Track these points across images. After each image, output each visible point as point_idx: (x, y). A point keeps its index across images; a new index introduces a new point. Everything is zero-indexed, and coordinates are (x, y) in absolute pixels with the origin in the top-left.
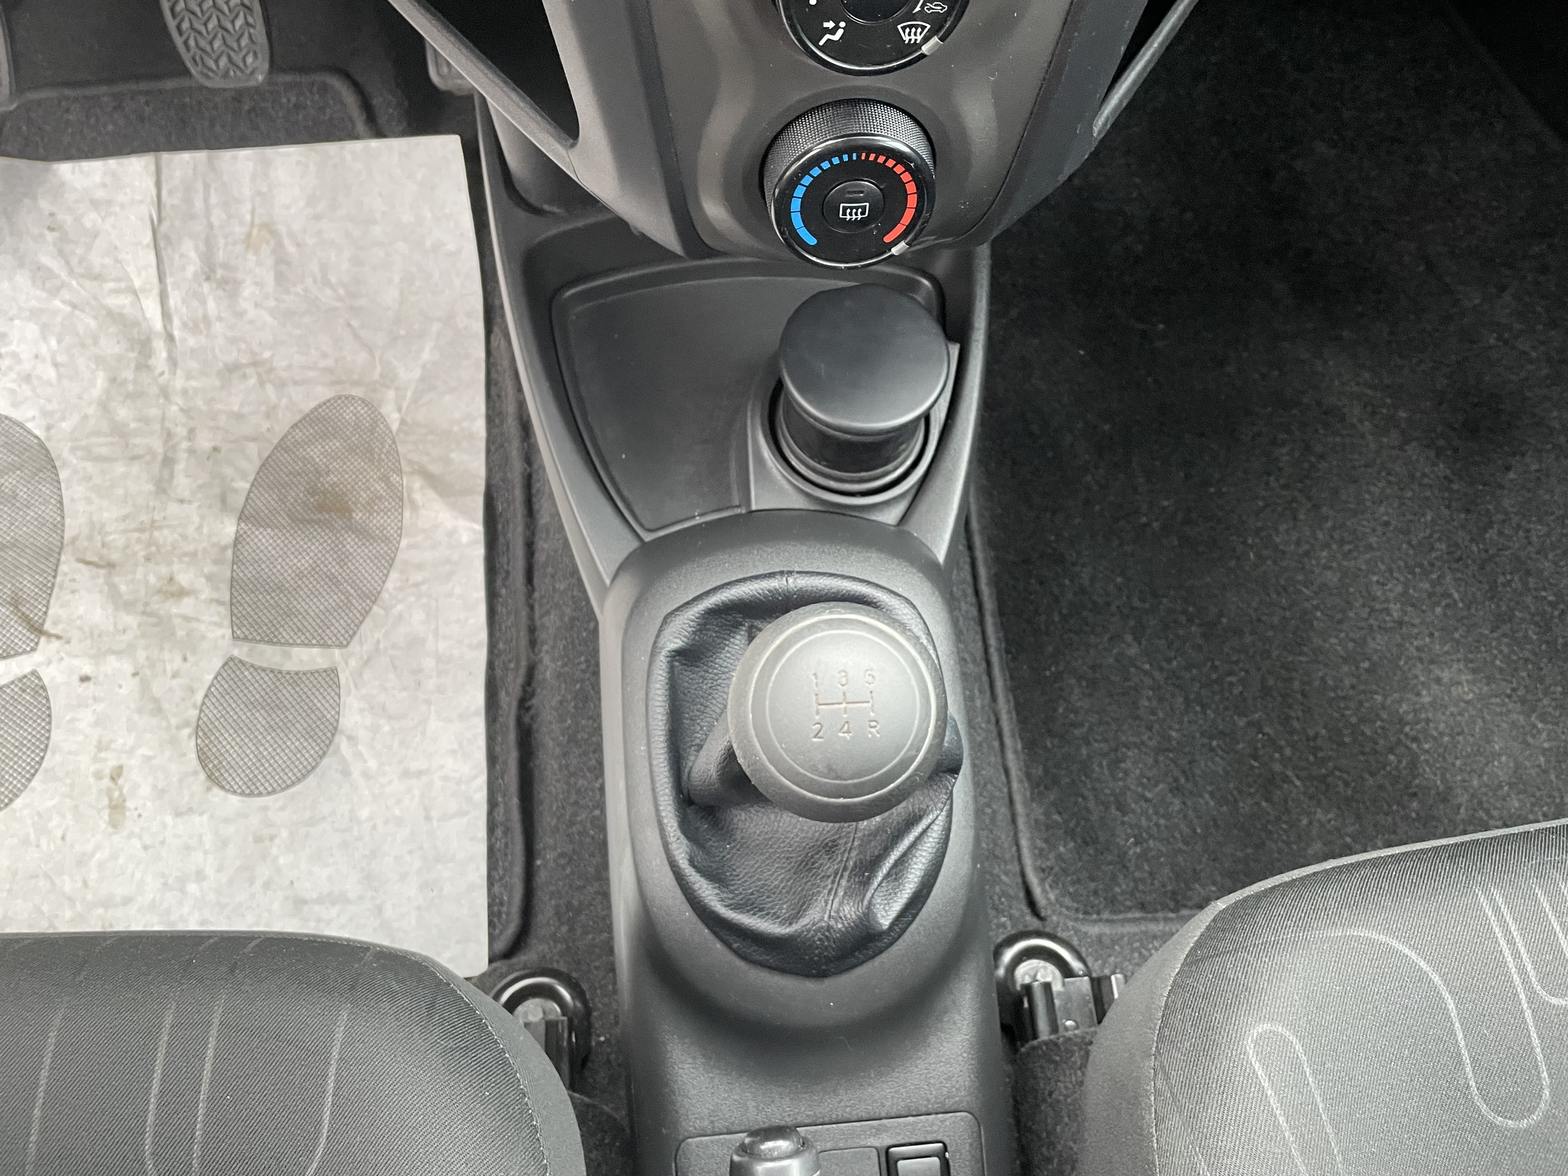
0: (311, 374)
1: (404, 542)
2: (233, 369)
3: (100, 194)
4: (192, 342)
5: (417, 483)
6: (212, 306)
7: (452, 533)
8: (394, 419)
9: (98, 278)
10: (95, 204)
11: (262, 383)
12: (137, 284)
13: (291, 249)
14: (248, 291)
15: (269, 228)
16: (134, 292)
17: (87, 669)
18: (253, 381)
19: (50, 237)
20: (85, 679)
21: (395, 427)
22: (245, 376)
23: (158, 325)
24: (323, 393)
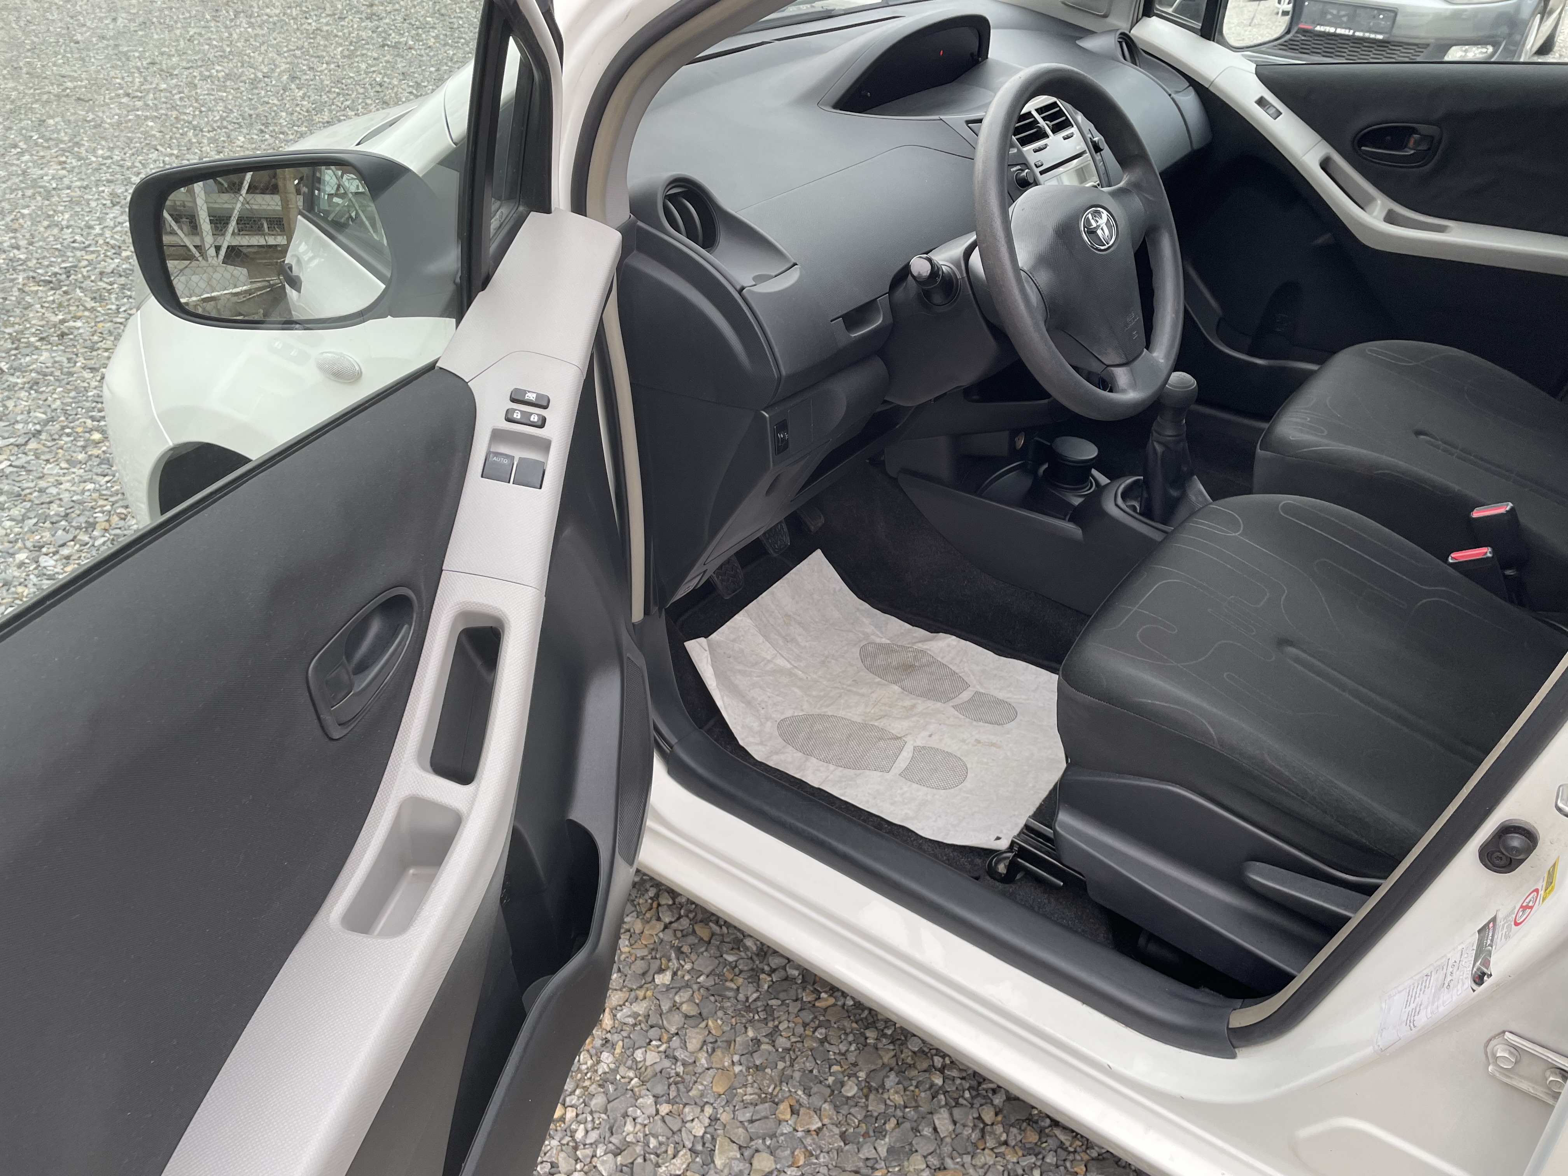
0: (845, 648)
1: (939, 659)
2: (823, 662)
3: (732, 637)
4: (802, 665)
5: (920, 645)
6: (795, 650)
7: (949, 646)
8: (884, 641)
9: (757, 663)
10: (734, 641)
11: (836, 660)
12: (769, 658)
13: (798, 618)
14: (799, 639)
15: (787, 615)
16: (769, 661)
17: (928, 733)
18: (833, 661)
19: (731, 660)
20: (930, 736)
21: (889, 642)
22: (829, 662)
23: (789, 666)
24: (856, 651)
